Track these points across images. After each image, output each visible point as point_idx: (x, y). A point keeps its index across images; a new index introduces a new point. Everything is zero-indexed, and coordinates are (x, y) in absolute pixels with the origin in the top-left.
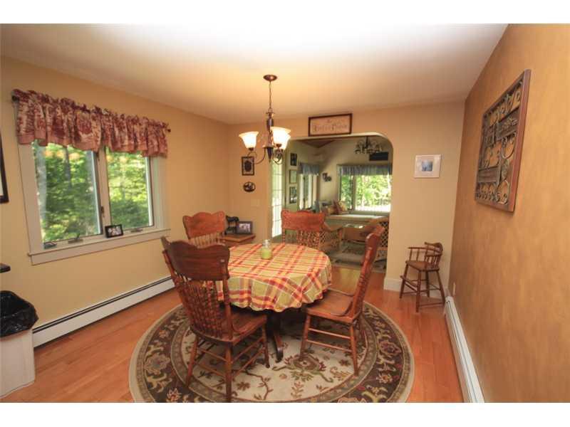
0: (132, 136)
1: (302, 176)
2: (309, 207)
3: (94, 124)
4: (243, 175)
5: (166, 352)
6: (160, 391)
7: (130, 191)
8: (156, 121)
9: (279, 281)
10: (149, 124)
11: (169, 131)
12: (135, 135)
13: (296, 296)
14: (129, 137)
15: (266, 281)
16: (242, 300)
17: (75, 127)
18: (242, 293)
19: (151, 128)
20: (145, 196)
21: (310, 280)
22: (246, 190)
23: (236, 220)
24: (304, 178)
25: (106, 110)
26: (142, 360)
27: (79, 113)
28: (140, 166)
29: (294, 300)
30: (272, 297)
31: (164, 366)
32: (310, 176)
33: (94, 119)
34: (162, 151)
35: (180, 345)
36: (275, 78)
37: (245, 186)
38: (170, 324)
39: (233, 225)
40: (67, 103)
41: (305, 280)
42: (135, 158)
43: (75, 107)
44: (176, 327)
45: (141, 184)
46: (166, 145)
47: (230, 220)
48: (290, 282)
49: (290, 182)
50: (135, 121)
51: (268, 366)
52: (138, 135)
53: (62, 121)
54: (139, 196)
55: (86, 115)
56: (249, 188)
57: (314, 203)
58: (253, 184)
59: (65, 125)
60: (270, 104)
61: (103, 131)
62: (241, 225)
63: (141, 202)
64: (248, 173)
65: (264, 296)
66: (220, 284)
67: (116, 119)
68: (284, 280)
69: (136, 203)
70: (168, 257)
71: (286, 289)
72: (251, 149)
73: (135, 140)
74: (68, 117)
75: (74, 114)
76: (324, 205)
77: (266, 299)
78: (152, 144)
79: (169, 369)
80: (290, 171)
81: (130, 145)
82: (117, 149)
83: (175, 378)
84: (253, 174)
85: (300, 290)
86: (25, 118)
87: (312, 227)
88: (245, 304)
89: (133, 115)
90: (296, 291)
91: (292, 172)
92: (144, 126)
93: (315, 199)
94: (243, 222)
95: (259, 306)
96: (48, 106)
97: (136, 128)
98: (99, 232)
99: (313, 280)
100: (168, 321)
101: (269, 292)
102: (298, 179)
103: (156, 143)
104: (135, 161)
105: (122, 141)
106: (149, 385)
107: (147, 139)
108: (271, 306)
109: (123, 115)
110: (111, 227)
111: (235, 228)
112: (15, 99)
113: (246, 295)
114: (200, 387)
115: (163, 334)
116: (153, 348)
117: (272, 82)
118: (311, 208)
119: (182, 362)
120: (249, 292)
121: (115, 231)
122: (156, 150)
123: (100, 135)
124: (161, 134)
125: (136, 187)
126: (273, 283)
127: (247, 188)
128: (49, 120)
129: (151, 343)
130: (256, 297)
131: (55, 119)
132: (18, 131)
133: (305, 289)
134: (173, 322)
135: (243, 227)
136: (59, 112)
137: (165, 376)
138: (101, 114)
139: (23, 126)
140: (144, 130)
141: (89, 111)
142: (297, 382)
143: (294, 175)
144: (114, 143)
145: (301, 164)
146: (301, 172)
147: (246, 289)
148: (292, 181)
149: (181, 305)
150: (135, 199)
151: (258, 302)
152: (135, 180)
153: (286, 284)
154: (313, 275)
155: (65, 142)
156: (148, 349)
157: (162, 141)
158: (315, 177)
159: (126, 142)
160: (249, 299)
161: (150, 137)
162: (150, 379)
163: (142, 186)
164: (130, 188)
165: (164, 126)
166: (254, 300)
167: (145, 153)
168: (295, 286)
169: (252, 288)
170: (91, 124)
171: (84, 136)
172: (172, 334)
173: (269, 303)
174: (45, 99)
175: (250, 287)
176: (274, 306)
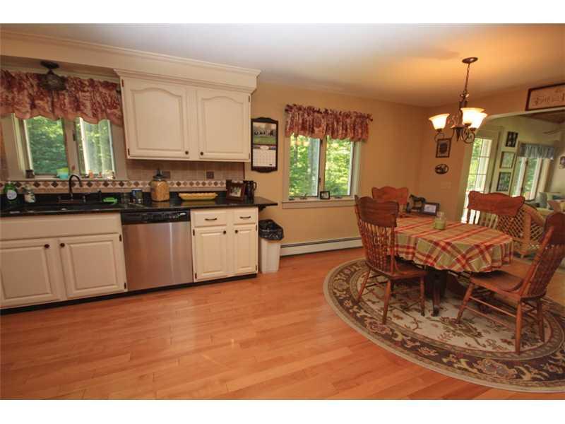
0: (345, 127)
1: (523, 159)
2: (531, 198)
3: (323, 120)
4: (437, 157)
5: (347, 281)
6: (341, 298)
7: (335, 174)
8: (363, 113)
9: (442, 244)
10: (357, 117)
11: (372, 120)
12: (346, 126)
13: (458, 261)
14: (343, 128)
15: (431, 241)
16: (407, 253)
17: (313, 125)
18: (408, 247)
19: (358, 120)
20: (346, 179)
21: (477, 251)
22: (437, 173)
23: (423, 201)
24: (527, 163)
25: (331, 110)
26: (332, 281)
27: (316, 114)
28: (346, 152)
29: (456, 264)
30: (434, 256)
31: (345, 287)
32: (538, 161)
33: (323, 118)
34: (364, 137)
35: (357, 280)
36: (476, 59)
37: (437, 168)
38: (352, 267)
39: (419, 205)
40: (310, 109)
41: (472, 249)
42: (342, 145)
43: (314, 111)
44: (356, 271)
45: (344, 168)
46: (367, 132)
47: (416, 200)
48: (453, 247)
49: (500, 167)
50: (348, 116)
51: (423, 315)
52: (348, 126)
53: (306, 121)
54: (342, 179)
55: (319, 115)
56: (441, 170)
57: (538, 195)
58: (446, 166)
59: (308, 123)
60: (466, 86)
61: (327, 125)
62: (426, 206)
63: (342, 184)
64: (443, 155)
65: (427, 253)
66: (389, 230)
67: (336, 116)
68: (448, 244)
69: (338, 184)
70: (358, 210)
71: (449, 252)
72: (439, 130)
73: (346, 130)
74: (310, 118)
75: (313, 116)
76: (554, 198)
77: (429, 257)
78: (358, 132)
79: (348, 290)
80: (503, 153)
81: (342, 134)
82: (334, 137)
83: (351, 296)
84: (448, 157)
85: (464, 257)
86: (289, 121)
87: (505, 210)
88: (410, 258)
89: (347, 111)
90: (459, 256)
91: (506, 155)
92: (353, 118)
93: (541, 189)
94: (429, 203)
95: (421, 260)
96: (301, 112)
97: (348, 121)
98: (316, 195)
99: (481, 252)
100: (351, 266)
101: (432, 251)
102: (514, 164)
103: (360, 131)
104: (342, 148)
105: (338, 131)
106: (335, 294)
107: (354, 129)
108: (432, 264)
109: (341, 112)
110: (324, 192)
111: (421, 208)
112: (286, 110)
113: (411, 250)
114: (366, 305)
115: (347, 271)
116: (339, 277)
117: (471, 64)
118: (533, 200)
119: (357, 290)
120: (414, 248)
121: (326, 196)
122: (360, 136)
123: (325, 128)
124: (364, 123)
125: (340, 171)
126: (437, 244)
127: (439, 171)
128: (301, 121)
129: (338, 273)
130: (418, 252)
131: (303, 120)
132: (286, 129)
133: (471, 258)
134: (354, 267)
135: (428, 208)
136: (306, 115)
137: (345, 293)
138: (328, 113)
139: (288, 126)
140: (353, 122)
141: (321, 113)
142: (447, 333)
143: (508, 158)
144: (333, 133)
145: (523, 145)
146: (522, 154)
147: (412, 245)
148: (504, 165)
149: (365, 258)
150: (337, 181)
151: (420, 257)
152: (340, 164)
153: (449, 248)
154: (483, 247)
155: (306, 134)
156: (336, 276)
157: (365, 129)
158: (547, 161)
159: (340, 132)
160: (413, 254)
161: (357, 127)
162: (335, 291)
163: (344, 171)
164: (335, 171)
165: (368, 117)
166: (417, 255)
167: (352, 139)
168: (459, 252)
169: (417, 245)
170: (321, 120)
171: (316, 130)
172: (352, 273)
173: (430, 261)
174: (300, 109)
175: (416, 244)
176: (435, 264)
